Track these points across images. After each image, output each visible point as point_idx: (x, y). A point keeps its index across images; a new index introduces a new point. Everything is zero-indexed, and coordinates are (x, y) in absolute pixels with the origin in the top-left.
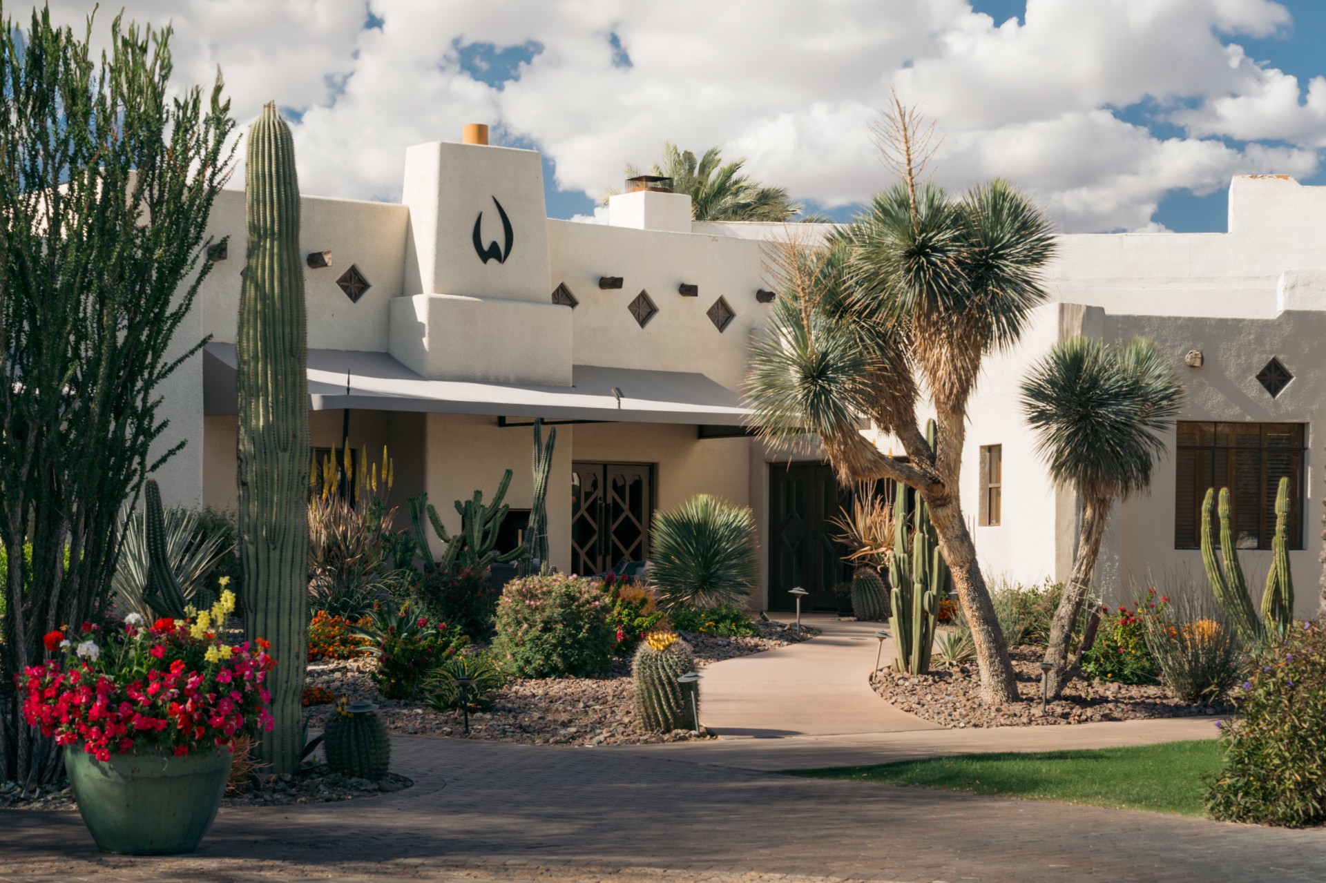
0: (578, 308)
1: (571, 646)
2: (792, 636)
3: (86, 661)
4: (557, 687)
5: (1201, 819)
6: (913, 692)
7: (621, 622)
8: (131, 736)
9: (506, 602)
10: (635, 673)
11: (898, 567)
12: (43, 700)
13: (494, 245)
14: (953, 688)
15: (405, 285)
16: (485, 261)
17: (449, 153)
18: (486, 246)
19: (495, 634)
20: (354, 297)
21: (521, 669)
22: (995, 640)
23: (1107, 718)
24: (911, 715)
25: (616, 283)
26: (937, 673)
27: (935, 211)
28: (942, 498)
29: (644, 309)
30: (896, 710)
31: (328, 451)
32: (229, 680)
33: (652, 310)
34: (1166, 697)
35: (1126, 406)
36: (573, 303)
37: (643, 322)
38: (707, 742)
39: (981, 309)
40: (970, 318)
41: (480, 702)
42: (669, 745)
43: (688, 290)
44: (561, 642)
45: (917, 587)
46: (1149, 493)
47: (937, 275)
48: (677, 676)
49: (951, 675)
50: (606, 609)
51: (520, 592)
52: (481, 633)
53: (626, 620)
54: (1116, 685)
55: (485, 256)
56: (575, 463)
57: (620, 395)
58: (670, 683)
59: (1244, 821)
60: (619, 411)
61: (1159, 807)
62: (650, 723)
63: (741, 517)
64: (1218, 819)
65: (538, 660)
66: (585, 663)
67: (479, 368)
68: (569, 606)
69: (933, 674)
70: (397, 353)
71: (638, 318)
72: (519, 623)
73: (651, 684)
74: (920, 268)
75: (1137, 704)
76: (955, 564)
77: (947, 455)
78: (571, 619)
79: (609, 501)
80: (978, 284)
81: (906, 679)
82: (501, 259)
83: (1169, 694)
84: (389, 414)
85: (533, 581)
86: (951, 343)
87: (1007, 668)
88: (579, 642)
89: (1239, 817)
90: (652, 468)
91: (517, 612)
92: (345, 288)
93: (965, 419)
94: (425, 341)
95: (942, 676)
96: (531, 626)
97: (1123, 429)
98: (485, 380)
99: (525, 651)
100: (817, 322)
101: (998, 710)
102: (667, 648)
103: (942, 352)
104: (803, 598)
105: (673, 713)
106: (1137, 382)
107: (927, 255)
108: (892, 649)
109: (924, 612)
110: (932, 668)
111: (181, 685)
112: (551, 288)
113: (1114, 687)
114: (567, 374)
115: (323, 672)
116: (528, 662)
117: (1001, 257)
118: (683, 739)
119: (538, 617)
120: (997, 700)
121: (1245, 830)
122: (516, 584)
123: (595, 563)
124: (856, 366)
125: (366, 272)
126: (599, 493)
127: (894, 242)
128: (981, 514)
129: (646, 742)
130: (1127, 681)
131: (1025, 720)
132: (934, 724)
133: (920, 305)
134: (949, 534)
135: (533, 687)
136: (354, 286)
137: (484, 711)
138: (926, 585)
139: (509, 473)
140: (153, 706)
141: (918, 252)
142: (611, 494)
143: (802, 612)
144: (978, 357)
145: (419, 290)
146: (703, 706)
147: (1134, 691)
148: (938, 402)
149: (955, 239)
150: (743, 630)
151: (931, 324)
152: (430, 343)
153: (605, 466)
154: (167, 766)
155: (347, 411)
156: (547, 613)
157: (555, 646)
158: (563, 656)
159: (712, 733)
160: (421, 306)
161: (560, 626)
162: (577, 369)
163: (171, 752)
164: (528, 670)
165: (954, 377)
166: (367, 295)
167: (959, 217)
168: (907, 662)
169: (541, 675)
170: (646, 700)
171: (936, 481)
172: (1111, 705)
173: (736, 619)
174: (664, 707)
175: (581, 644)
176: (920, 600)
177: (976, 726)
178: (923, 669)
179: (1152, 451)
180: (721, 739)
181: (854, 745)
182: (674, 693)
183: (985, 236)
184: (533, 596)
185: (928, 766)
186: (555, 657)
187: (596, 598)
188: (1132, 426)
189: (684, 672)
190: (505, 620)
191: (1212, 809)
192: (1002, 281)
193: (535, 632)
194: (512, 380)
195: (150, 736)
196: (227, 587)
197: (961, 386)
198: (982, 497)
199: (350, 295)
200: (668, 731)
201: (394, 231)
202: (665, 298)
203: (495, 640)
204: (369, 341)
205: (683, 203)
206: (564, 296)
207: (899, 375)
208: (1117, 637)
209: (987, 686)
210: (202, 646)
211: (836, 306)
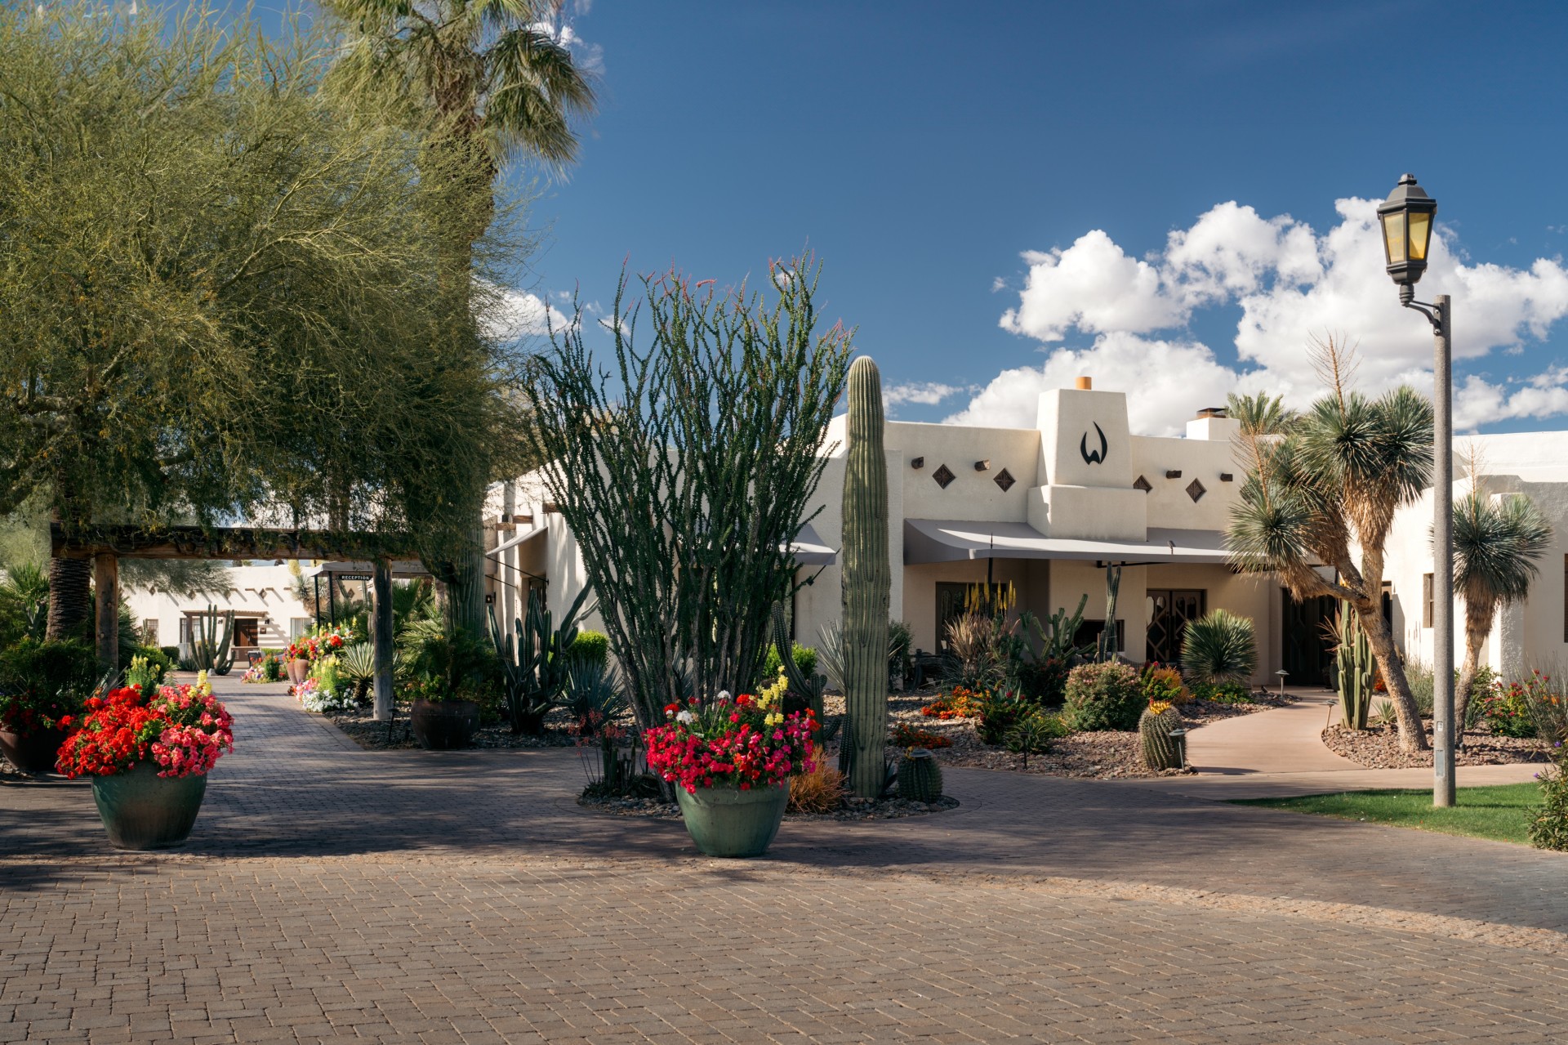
0: (1152, 492)
1: (1114, 710)
2: (1277, 703)
3: (683, 724)
4: (1102, 736)
5: (1525, 847)
6: (1351, 742)
7: (1153, 693)
8: (710, 775)
9: (1072, 680)
10: (1141, 729)
11: (1344, 656)
12: (657, 751)
13: (1095, 453)
14: (1382, 740)
15: (1037, 480)
16: (1089, 462)
17: (1064, 395)
18: (1089, 453)
19: (1065, 701)
20: (1005, 488)
21: (1081, 725)
22: (1409, 707)
23: (1494, 762)
24: (1346, 759)
25: (1176, 474)
26: (1373, 729)
27: (1357, 408)
28: (1368, 608)
29: (1196, 491)
30: (1336, 756)
31: (974, 585)
32: (781, 737)
33: (1202, 491)
34: (1542, 747)
35: (1507, 541)
36: (1148, 488)
37: (1196, 499)
38: (1190, 776)
39: (1392, 475)
40: (1384, 482)
41: (1041, 748)
42: (1161, 778)
43: (1226, 478)
44: (1107, 707)
45: (1357, 670)
46: (1527, 604)
47: (1358, 454)
48: (1169, 731)
49: (1382, 730)
50: (1139, 685)
51: (1080, 675)
52: (1055, 701)
53: (1156, 692)
54: (1505, 738)
55: (1088, 460)
56: (1148, 590)
57: (1173, 545)
58: (1164, 736)
59: (1560, 849)
60: (1172, 556)
61: (1495, 836)
62: (1151, 763)
63: (1245, 624)
64: (1539, 847)
65: (1091, 719)
66: (1124, 721)
67: (1084, 532)
68: (1112, 683)
69: (1369, 729)
70: (1032, 522)
71: (1192, 497)
72: (1079, 695)
73: (1152, 737)
74: (1346, 449)
75: (1518, 752)
76: (1379, 654)
77: (1370, 579)
78: (1114, 692)
79: (1174, 614)
80: (1390, 459)
81: (1348, 733)
82: (1099, 461)
83: (1545, 745)
84: (1027, 561)
85: (1089, 667)
86: (1371, 501)
87: (1419, 726)
88: (1119, 707)
89: (1555, 847)
90: (1203, 593)
91: (1077, 688)
92: (999, 483)
93: (1384, 554)
94: (1049, 515)
95: (1376, 731)
96: (1087, 697)
97: (1505, 560)
98: (1088, 538)
99: (1083, 713)
100: (1274, 489)
101: (1410, 756)
102: (1163, 712)
103: (1364, 507)
104: (1285, 677)
105: (1167, 757)
106: (1516, 524)
107: (1351, 441)
108: (1339, 713)
109: (1362, 687)
110: (1369, 725)
111: (745, 741)
112: (1133, 480)
113: (1503, 739)
114: (1143, 533)
115: (950, 726)
116: (1085, 720)
117: (1407, 439)
118: (1172, 774)
119: (1091, 690)
120: (1412, 748)
121: (1559, 857)
122: (1078, 669)
123: (1164, 655)
124: (1302, 518)
125: (1012, 472)
126: (1167, 609)
127: (1330, 433)
128: (1425, 620)
129: (1146, 776)
130: (1514, 735)
131: (1429, 763)
132: (1361, 765)
133: (1346, 474)
134: (1374, 633)
135: (1087, 737)
136: (1005, 482)
137: (1044, 753)
138: (1363, 669)
139: (1085, 596)
140: (726, 755)
141: (1347, 438)
142: (1175, 610)
143: (1285, 684)
144: (1392, 510)
145: (1046, 483)
146: (1189, 751)
147: (1519, 743)
148: (1364, 543)
149: (1373, 428)
150: (1242, 699)
151: (1355, 487)
152: (1052, 516)
153: (1171, 592)
154: (737, 796)
155: (991, 560)
156: (1097, 688)
157: (1103, 710)
158: (1109, 717)
159: (1194, 770)
160: (1046, 493)
161: (1106, 697)
162: (1149, 529)
163: (739, 787)
164: (1085, 725)
165: (1373, 524)
166: (1014, 486)
167: (1375, 413)
168: (1351, 721)
169: (1094, 729)
170: (1149, 747)
171: (1363, 597)
172: (1497, 753)
173: (1237, 691)
174: (1161, 753)
175: (1121, 709)
176: (1359, 679)
177: (1391, 767)
178: (1362, 725)
179: (1529, 572)
180: (1201, 776)
181: (1287, 780)
182: (1167, 743)
183: (1394, 426)
184: (1089, 677)
185: (1333, 799)
186: (1103, 717)
187: (1132, 678)
188: (1512, 556)
189: (1174, 729)
190: (1071, 692)
191: (1535, 839)
192: (1406, 456)
193: (1090, 700)
194: (1106, 537)
195: (723, 776)
196: (783, 673)
197: (1379, 530)
198: (1425, 608)
199: (1002, 487)
200: (1163, 768)
201: (1031, 445)
202: (1210, 483)
203: (1065, 706)
204: (1014, 515)
205: (1233, 424)
206: (1142, 484)
207: (1334, 523)
208: (1510, 705)
209: (1404, 740)
210: (762, 715)
211: (1289, 478)
